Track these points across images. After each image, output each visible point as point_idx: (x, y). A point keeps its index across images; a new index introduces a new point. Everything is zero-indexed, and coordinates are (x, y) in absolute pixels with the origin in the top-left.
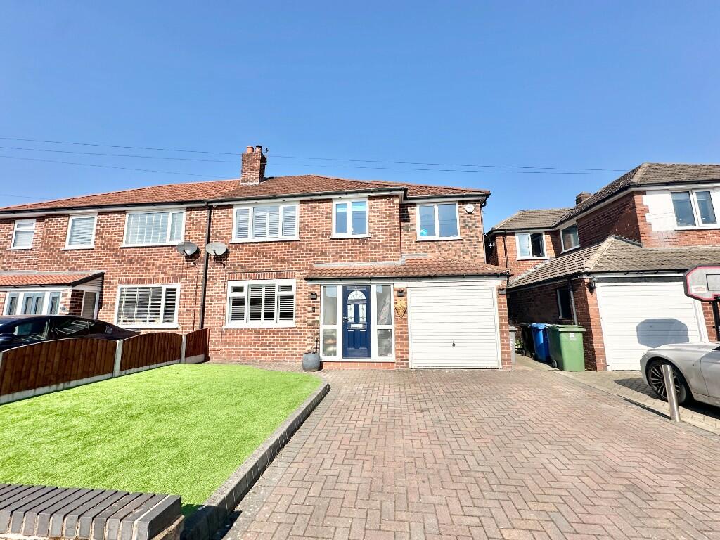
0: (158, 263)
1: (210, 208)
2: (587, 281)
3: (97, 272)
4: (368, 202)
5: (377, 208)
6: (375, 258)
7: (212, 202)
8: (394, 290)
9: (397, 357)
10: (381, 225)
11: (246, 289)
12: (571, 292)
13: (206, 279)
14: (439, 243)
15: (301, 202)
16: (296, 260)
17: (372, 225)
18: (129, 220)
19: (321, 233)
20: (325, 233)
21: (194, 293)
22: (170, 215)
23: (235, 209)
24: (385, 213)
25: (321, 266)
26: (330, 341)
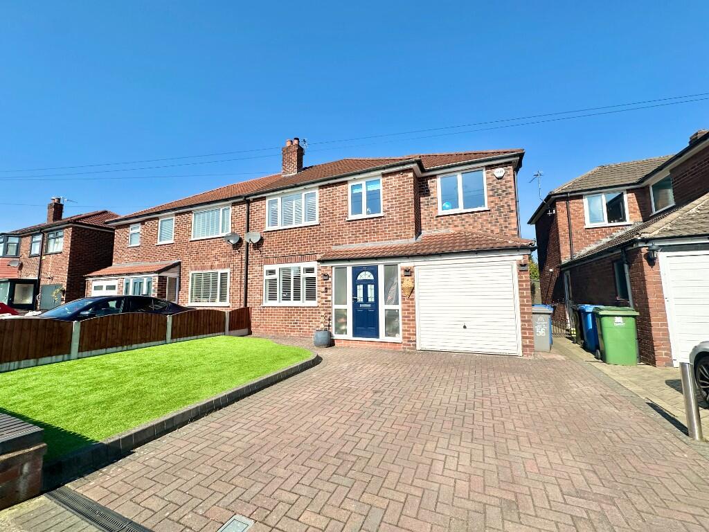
0: (214, 252)
1: (248, 202)
2: (644, 250)
3: (176, 261)
4: (382, 180)
5: (391, 185)
6: (389, 236)
7: (248, 196)
8: (402, 269)
9: (404, 338)
10: (394, 203)
11: (277, 272)
12: (626, 266)
13: (247, 264)
14: (463, 216)
15: (321, 187)
16: (317, 243)
17: (386, 203)
18: (195, 217)
19: (338, 216)
20: (341, 216)
21: (239, 277)
22: (221, 210)
23: (267, 200)
24: (399, 189)
25: (338, 248)
26: (342, 320)
